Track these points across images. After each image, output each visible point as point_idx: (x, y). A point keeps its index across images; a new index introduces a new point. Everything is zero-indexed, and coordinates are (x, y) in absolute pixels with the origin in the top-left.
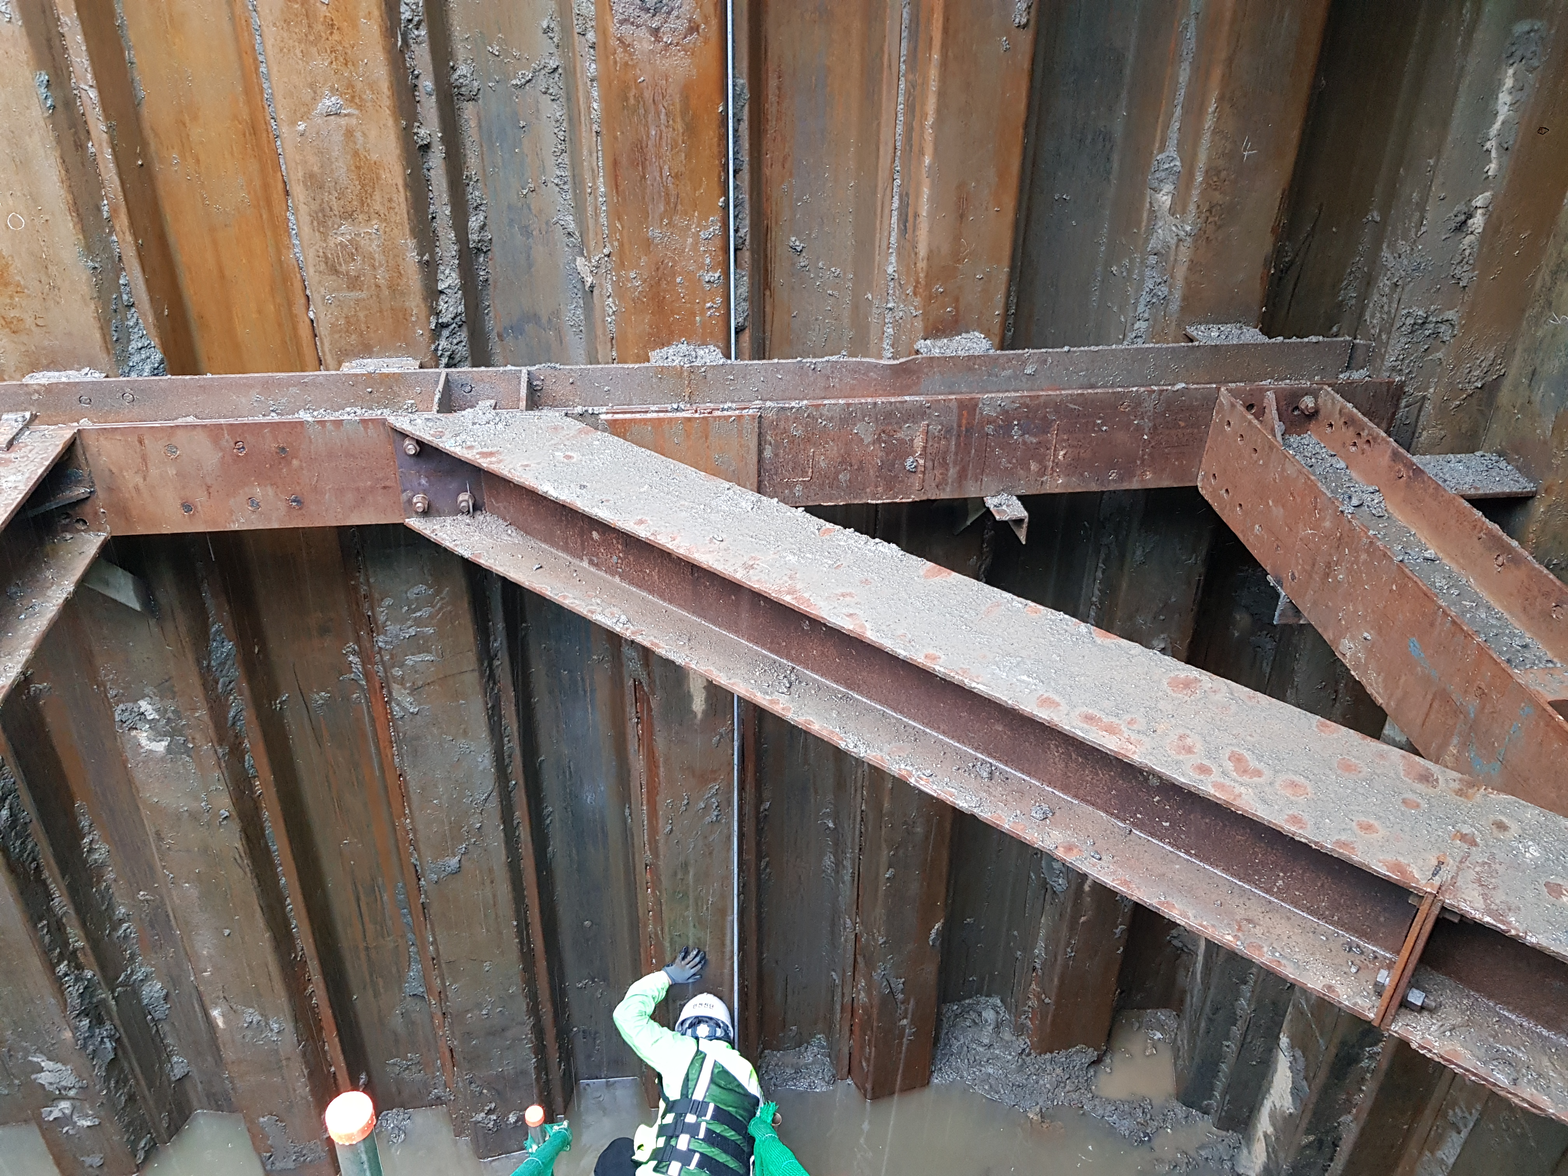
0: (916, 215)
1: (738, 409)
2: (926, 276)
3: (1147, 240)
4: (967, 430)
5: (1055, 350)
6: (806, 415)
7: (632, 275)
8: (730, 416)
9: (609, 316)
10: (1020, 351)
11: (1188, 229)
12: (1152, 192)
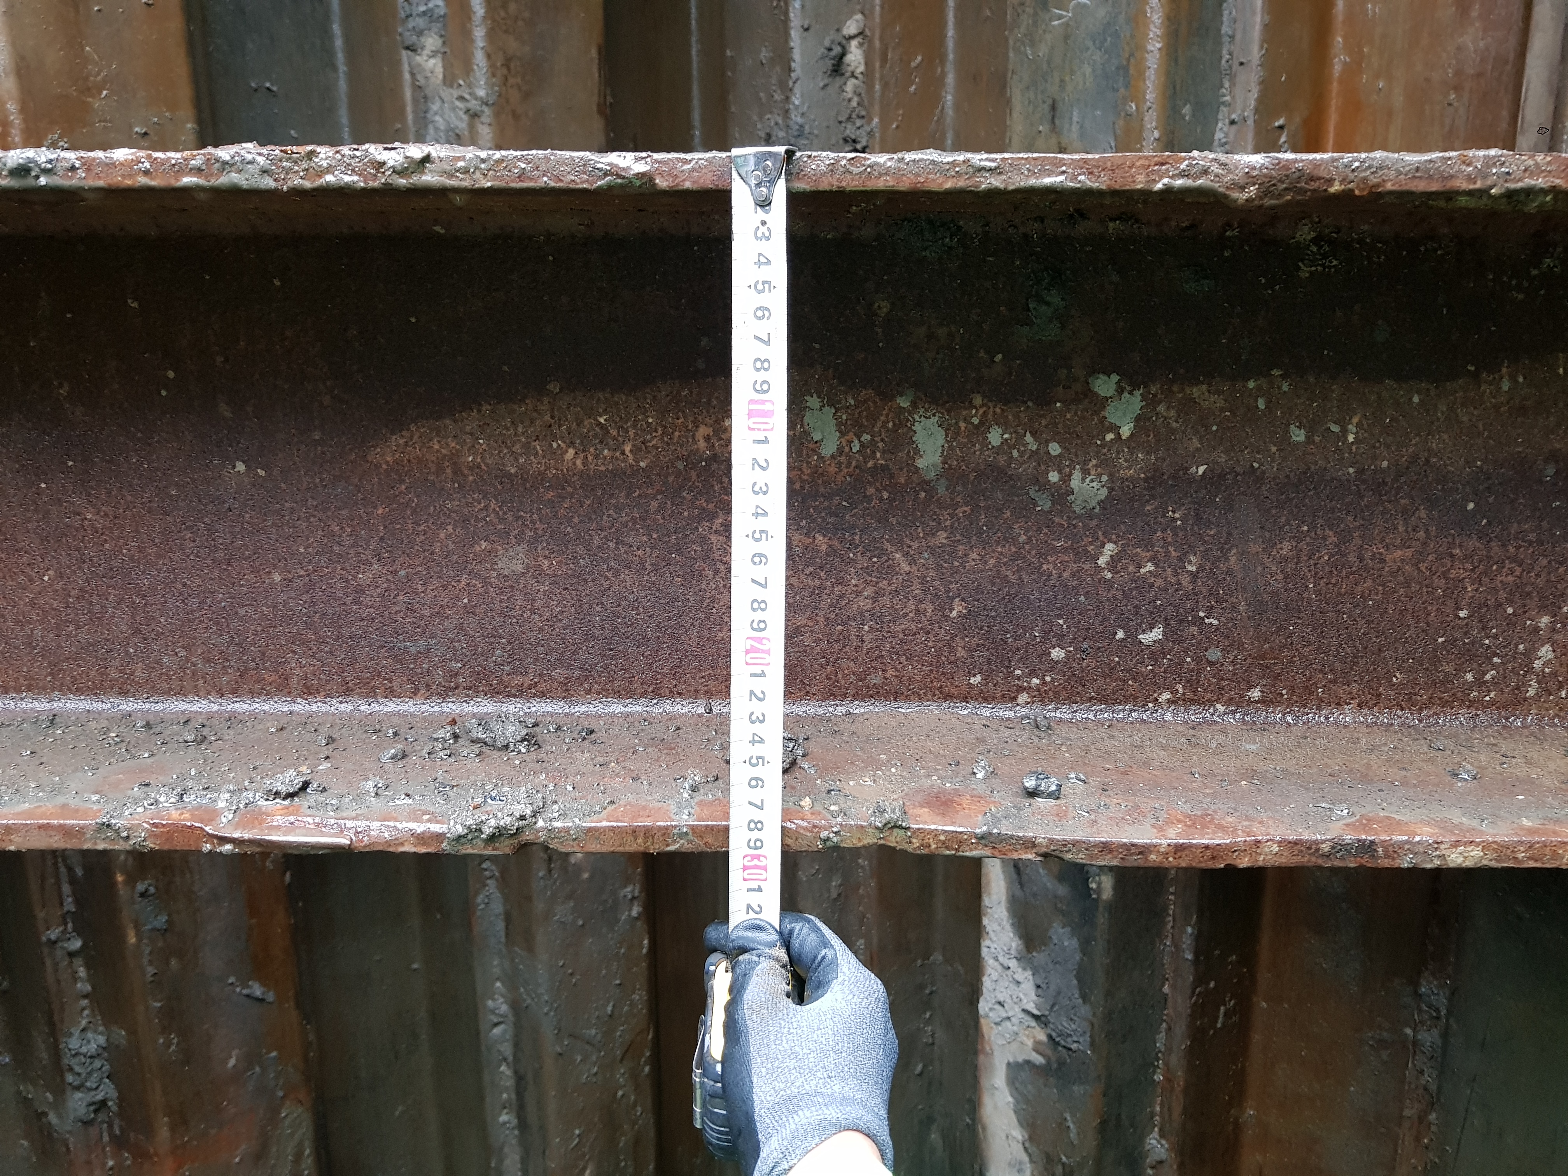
3: (420, 136)
11: (481, 93)
12: (410, 53)
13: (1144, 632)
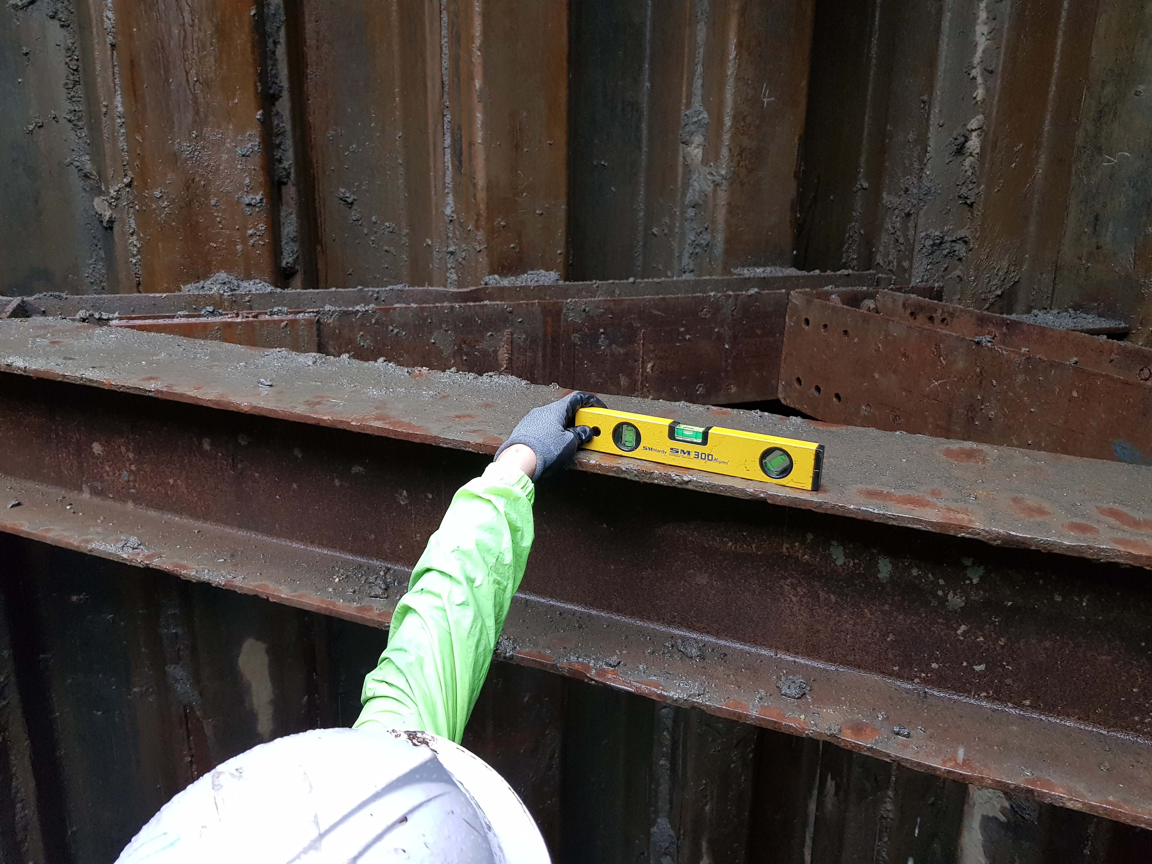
0: (471, 144)
1: (291, 313)
2: (487, 208)
3: (684, 194)
4: (553, 340)
5: (622, 281)
6: (373, 321)
7: (158, 194)
8: (283, 321)
9: (134, 256)
10: (588, 282)
11: (723, 172)
12: (684, 146)
13: (976, 665)
